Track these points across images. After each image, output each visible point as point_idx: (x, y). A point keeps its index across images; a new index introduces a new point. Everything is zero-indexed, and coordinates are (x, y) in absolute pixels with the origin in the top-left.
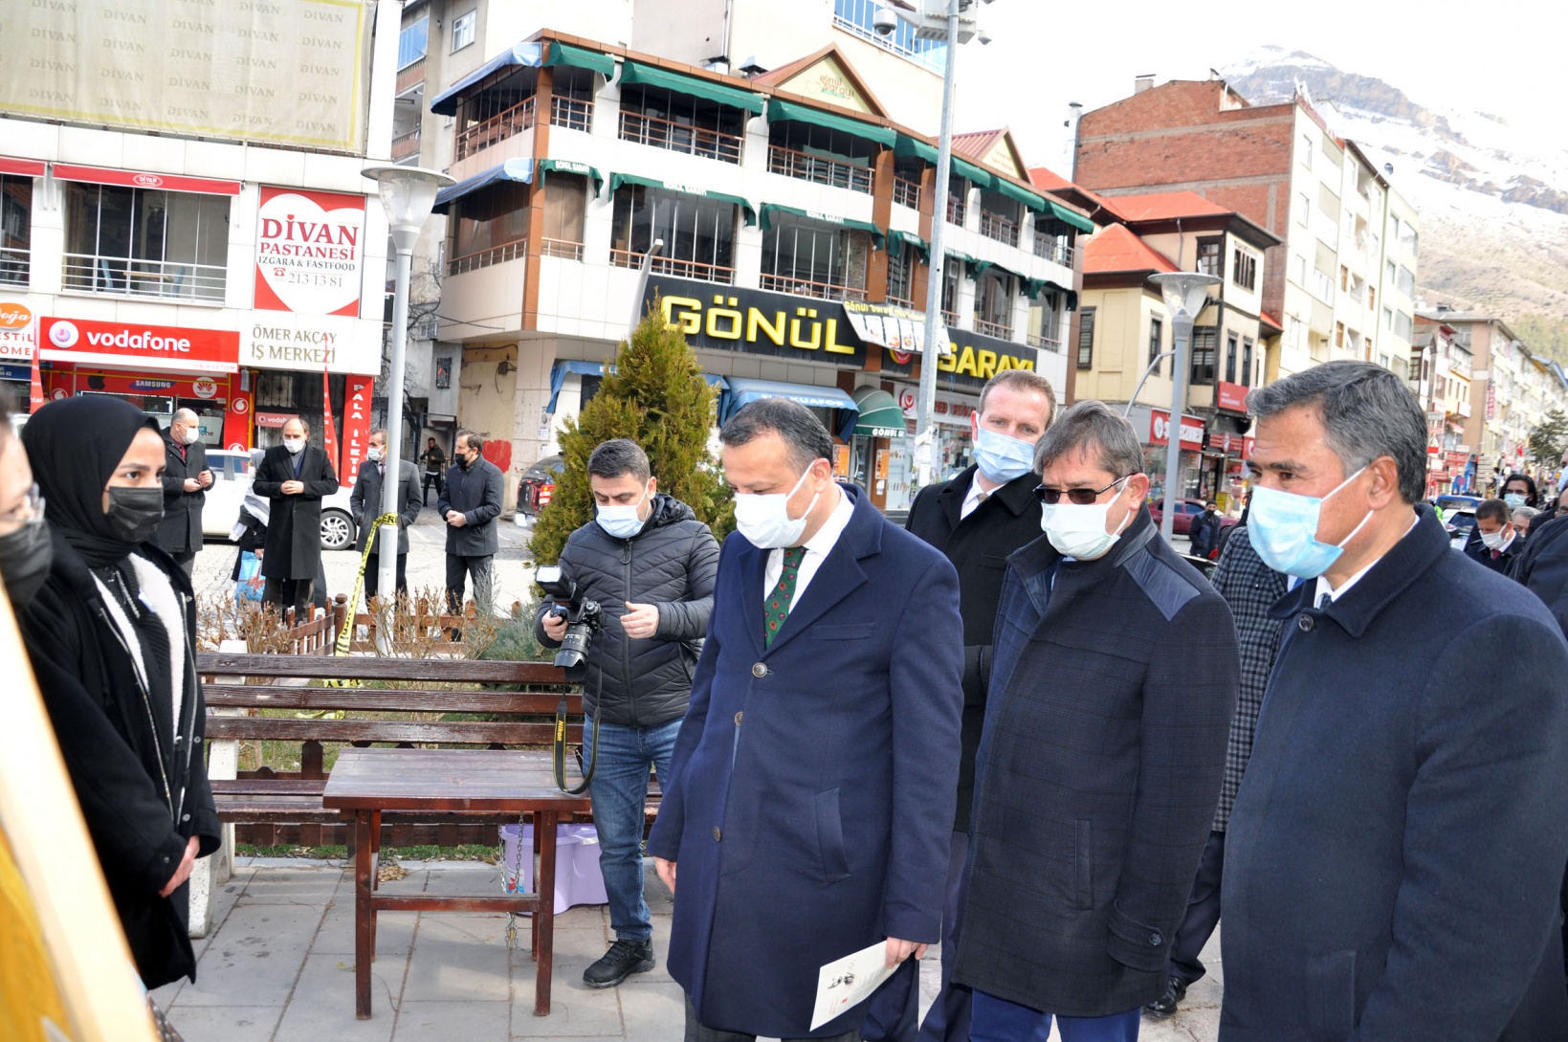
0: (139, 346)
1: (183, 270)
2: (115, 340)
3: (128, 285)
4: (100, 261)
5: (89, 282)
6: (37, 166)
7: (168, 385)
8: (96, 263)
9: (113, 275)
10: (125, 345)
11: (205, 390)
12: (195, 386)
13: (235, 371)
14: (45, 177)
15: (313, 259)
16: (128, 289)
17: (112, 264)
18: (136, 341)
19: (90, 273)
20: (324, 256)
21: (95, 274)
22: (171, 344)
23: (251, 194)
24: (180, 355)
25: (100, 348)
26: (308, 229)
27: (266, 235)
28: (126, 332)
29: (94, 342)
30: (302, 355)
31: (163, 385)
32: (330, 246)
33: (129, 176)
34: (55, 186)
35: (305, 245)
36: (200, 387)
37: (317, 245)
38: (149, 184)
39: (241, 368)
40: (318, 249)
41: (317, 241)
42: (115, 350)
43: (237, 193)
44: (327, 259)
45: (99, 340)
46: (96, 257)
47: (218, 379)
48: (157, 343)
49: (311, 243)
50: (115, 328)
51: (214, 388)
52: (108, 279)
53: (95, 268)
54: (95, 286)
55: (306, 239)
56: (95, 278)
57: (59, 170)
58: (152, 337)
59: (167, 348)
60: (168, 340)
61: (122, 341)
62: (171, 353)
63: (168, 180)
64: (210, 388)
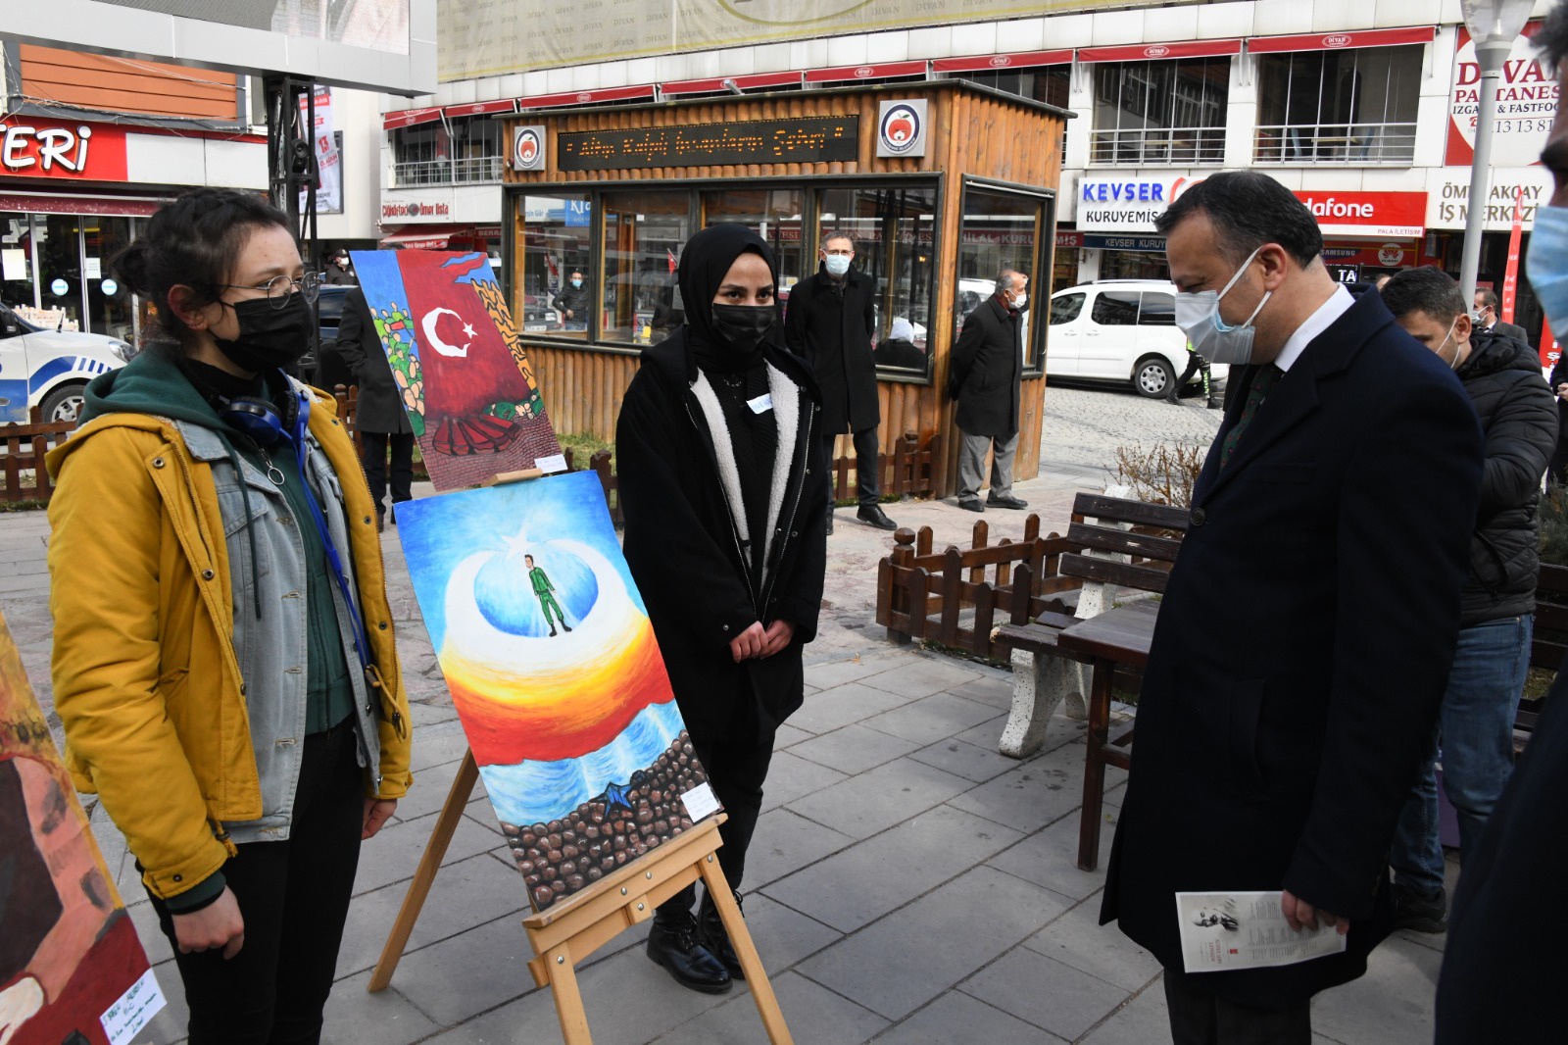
0: (1322, 213)
1: (1372, 130)
3: (1315, 152)
4: (1289, 130)
5: (1278, 153)
6: (1233, 44)
7: (1353, 253)
8: (1285, 133)
9: (1302, 143)
11: (1391, 257)
12: (1381, 253)
13: (1420, 235)
14: (1241, 54)
15: (1517, 103)
16: (1315, 156)
17: (1301, 132)
18: (1319, 209)
19: (1279, 143)
20: (1531, 97)
21: (1284, 143)
22: (1354, 209)
23: (1448, 38)
24: (1363, 221)
26: (1513, 67)
27: (1462, 81)
28: (1310, 200)
30: (1498, 214)
31: (1348, 253)
32: (1541, 84)
33: (1316, 38)
34: (1249, 60)
35: (1509, 87)
36: (1385, 255)
37: (1524, 85)
38: (1338, 44)
39: (1428, 232)
40: (1525, 90)
41: (1524, 80)
43: (1431, 39)
44: (1535, 100)
46: (1286, 127)
47: (1406, 244)
48: (1340, 210)
49: (1517, 85)
51: (1401, 254)
52: (1296, 148)
53: (1284, 138)
54: (1283, 156)
55: (1510, 79)
56: (1284, 147)
57: (1255, 44)
58: (1335, 203)
59: (1349, 214)
60: (1350, 206)
62: (1354, 220)
63: (1357, 36)
64: (1395, 255)
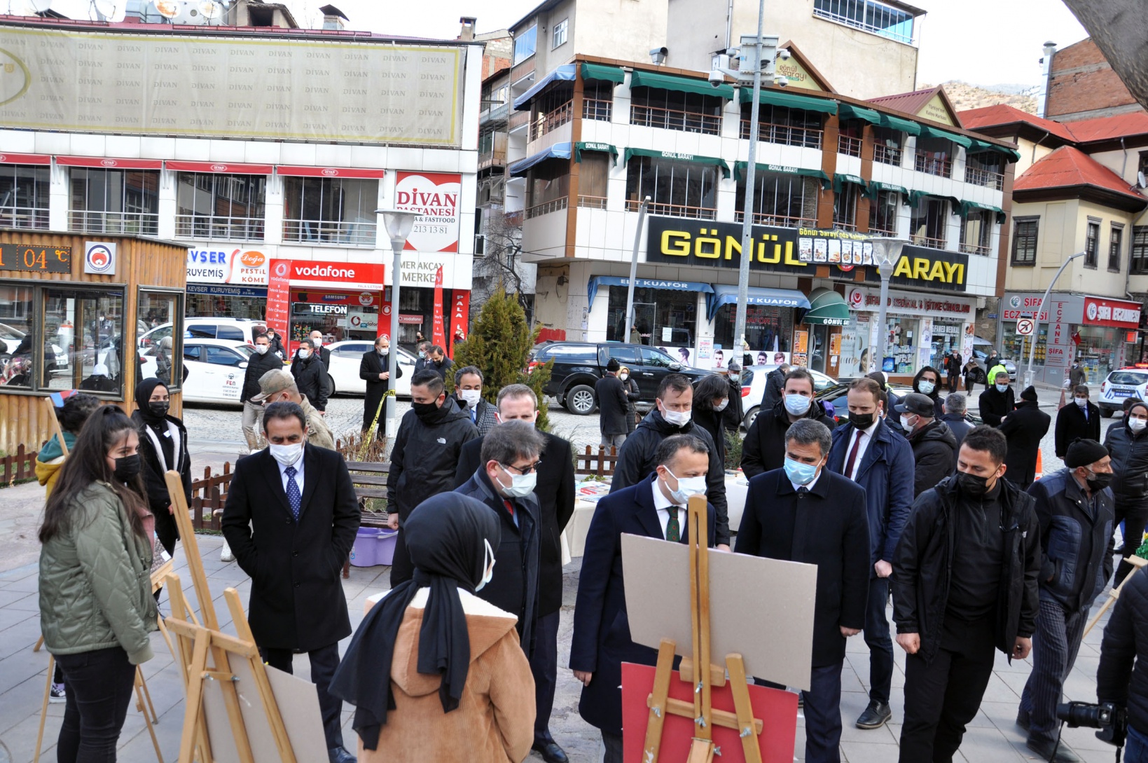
0: (325, 275)
1: (352, 227)
2: (311, 272)
3: (319, 237)
4: (303, 223)
5: (297, 236)
6: (268, 168)
7: (344, 298)
8: (301, 225)
9: (312, 231)
10: (317, 274)
11: (366, 300)
12: (360, 298)
13: (382, 289)
14: (273, 175)
15: (429, 216)
16: (319, 239)
17: (311, 225)
18: (323, 272)
19: (298, 231)
20: (436, 214)
21: (301, 231)
22: (343, 273)
23: (390, 178)
24: (349, 280)
25: (302, 277)
26: (426, 196)
27: (400, 202)
28: (318, 267)
29: (299, 273)
30: (423, 278)
31: (341, 297)
32: (440, 207)
33: (318, 170)
34: (278, 179)
35: (424, 207)
36: (363, 299)
37: (432, 207)
38: (331, 174)
39: (386, 287)
40: (432, 210)
41: (431, 204)
42: (311, 278)
43: (382, 177)
44: (438, 216)
45: (302, 272)
46: (301, 221)
47: (374, 293)
48: (335, 273)
49: (427, 206)
50: (311, 264)
51: (372, 298)
52: (308, 234)
53: (301, 228)
54: (300, 239)
55: (425, 203)
56: (301, 233)
57: (281, 169)
58: (332, 269)
59: (341, 276)
60: (341, 271)
61: (315, 272)
62: (343, 279)
63: (342, 171)
64: (369, 299)
